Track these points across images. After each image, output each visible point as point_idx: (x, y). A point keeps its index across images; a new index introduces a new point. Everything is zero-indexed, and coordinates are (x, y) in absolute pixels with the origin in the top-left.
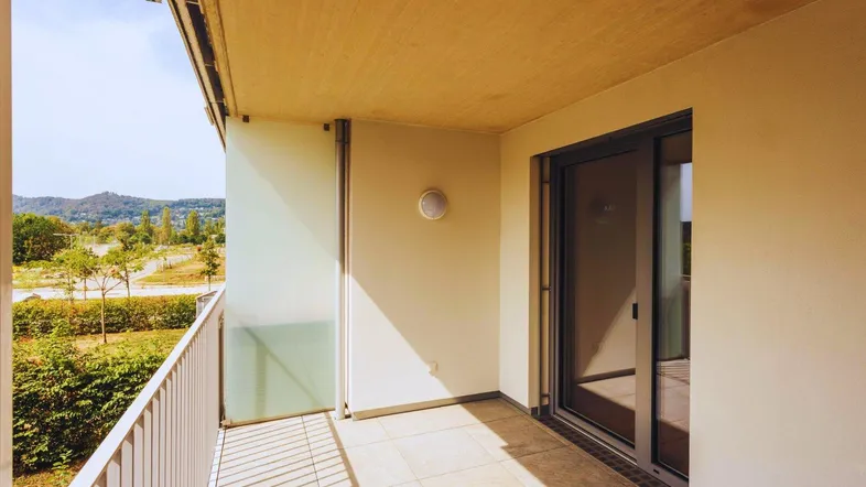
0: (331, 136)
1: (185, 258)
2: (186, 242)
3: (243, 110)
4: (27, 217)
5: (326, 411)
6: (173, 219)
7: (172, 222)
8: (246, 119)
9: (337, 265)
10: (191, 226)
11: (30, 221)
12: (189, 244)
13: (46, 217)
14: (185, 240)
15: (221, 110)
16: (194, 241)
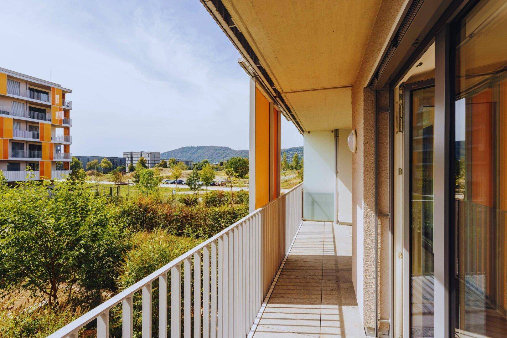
0: (333, 134)
1: (292, 177)
2: (293, 169)
3: (308, 130)
4: (238, 159)
5: (332, 222)
6: (287, 158)
7: (287, 159)
8: (309, 132)
9: (335, 175)
10: (295, 161)
11: (239, 160)
12: (294, 170)
13: (244, 158)
14: (292, 168)
15: (302, 131)
16: (296, 169)
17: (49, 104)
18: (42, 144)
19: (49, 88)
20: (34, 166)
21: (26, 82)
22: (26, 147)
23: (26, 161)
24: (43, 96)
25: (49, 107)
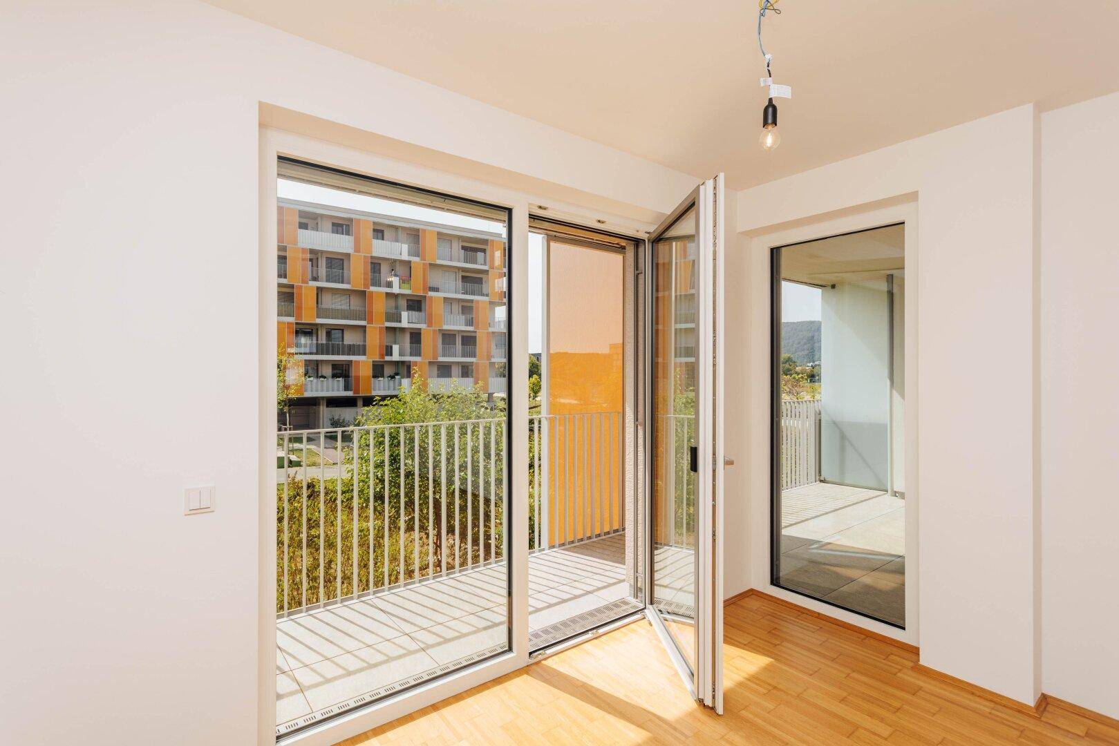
17: (485, 268)
18: (478, 335)
19: (485, 242)
20: (466, 371)
21: (459, 238)
22: (459, 340)
23: (458, 362)
24: (480, 255)
25: (486, 272)
